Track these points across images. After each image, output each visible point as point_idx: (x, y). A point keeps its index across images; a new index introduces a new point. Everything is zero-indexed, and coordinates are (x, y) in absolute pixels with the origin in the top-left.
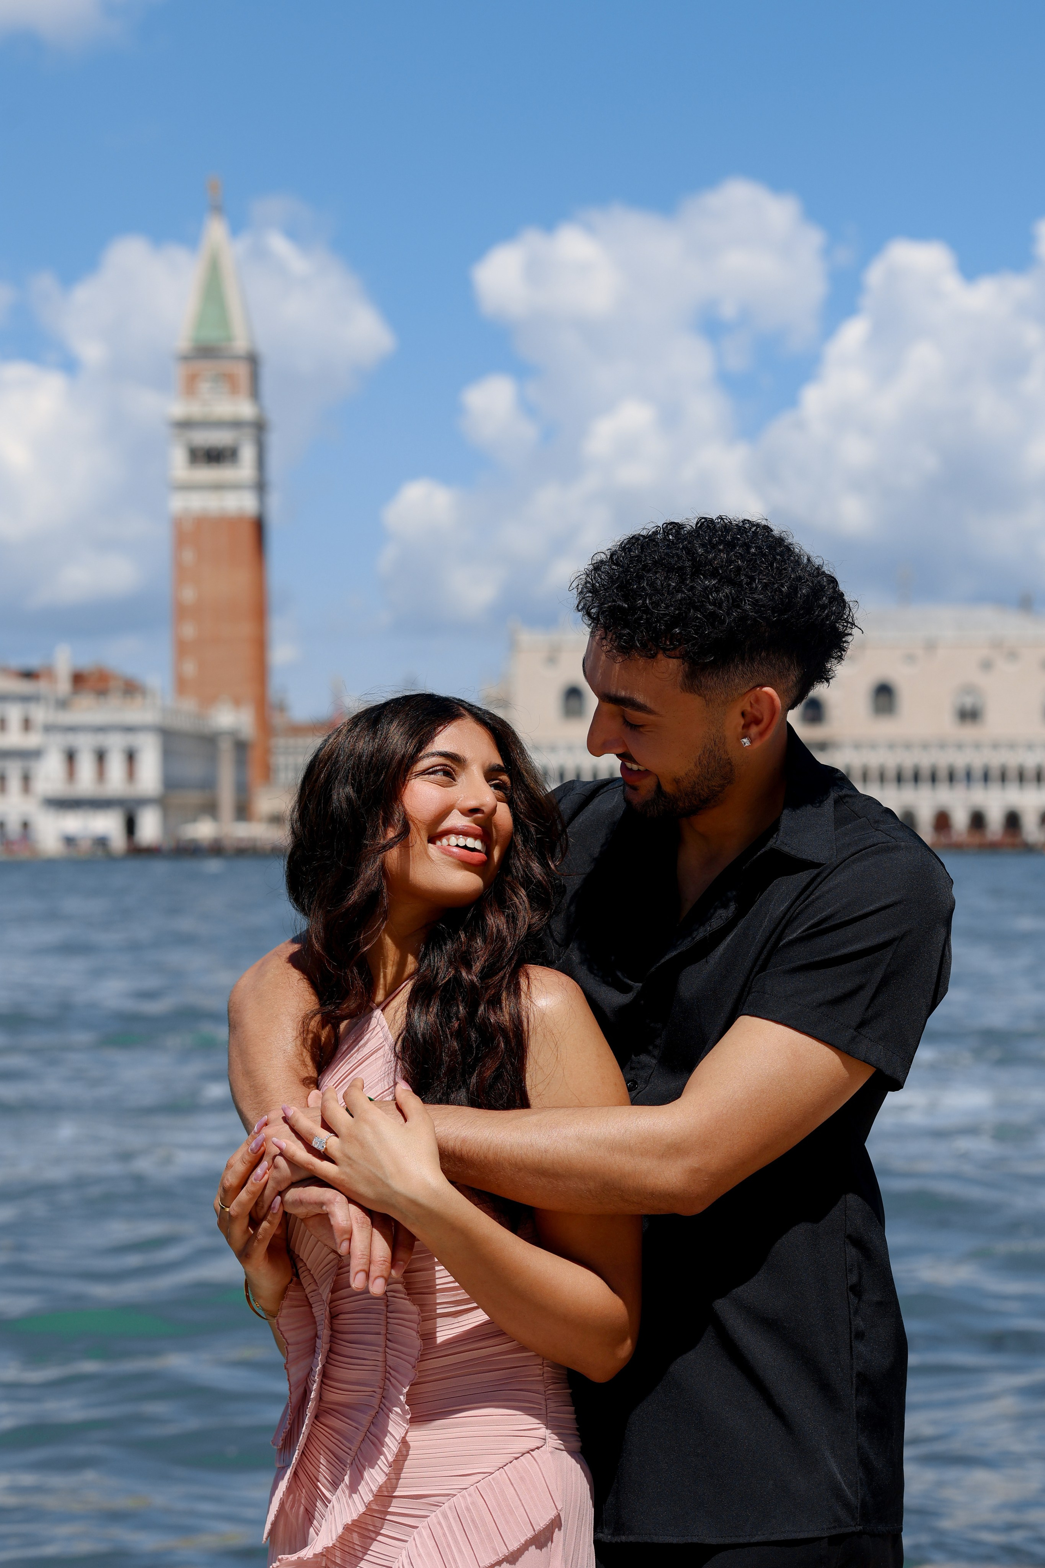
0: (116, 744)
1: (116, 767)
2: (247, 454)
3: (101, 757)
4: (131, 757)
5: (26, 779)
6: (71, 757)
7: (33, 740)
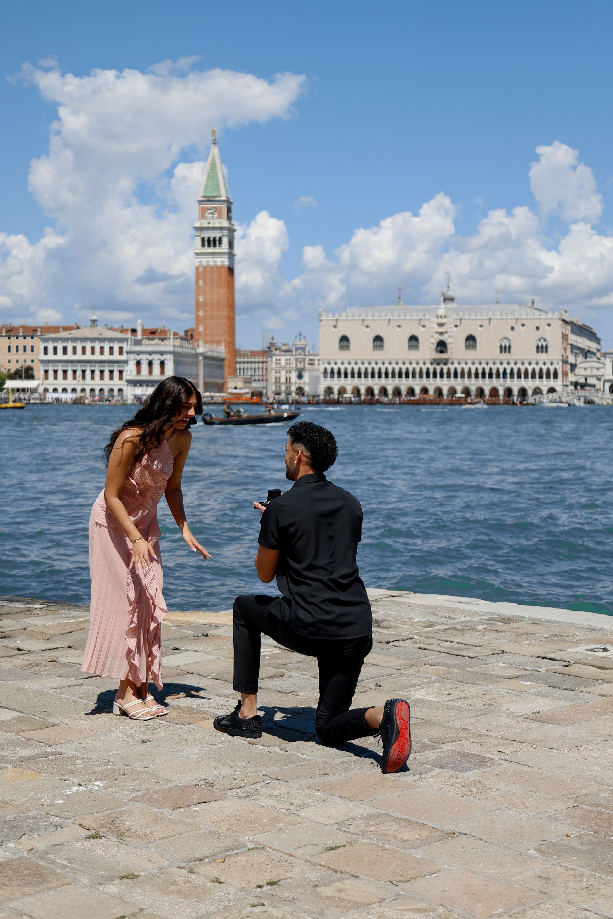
0: (156, 359)
1: (156, 368)
2: (225, 241)
3: (150, 364)
4: (162, 364)
5: (121, 372)
6: (138, 363)
7: (124, 357)
